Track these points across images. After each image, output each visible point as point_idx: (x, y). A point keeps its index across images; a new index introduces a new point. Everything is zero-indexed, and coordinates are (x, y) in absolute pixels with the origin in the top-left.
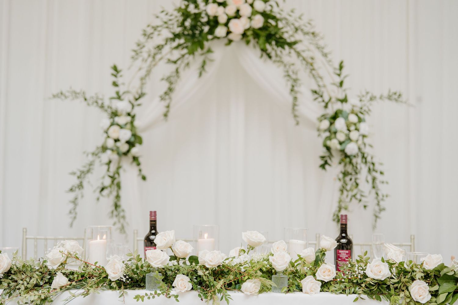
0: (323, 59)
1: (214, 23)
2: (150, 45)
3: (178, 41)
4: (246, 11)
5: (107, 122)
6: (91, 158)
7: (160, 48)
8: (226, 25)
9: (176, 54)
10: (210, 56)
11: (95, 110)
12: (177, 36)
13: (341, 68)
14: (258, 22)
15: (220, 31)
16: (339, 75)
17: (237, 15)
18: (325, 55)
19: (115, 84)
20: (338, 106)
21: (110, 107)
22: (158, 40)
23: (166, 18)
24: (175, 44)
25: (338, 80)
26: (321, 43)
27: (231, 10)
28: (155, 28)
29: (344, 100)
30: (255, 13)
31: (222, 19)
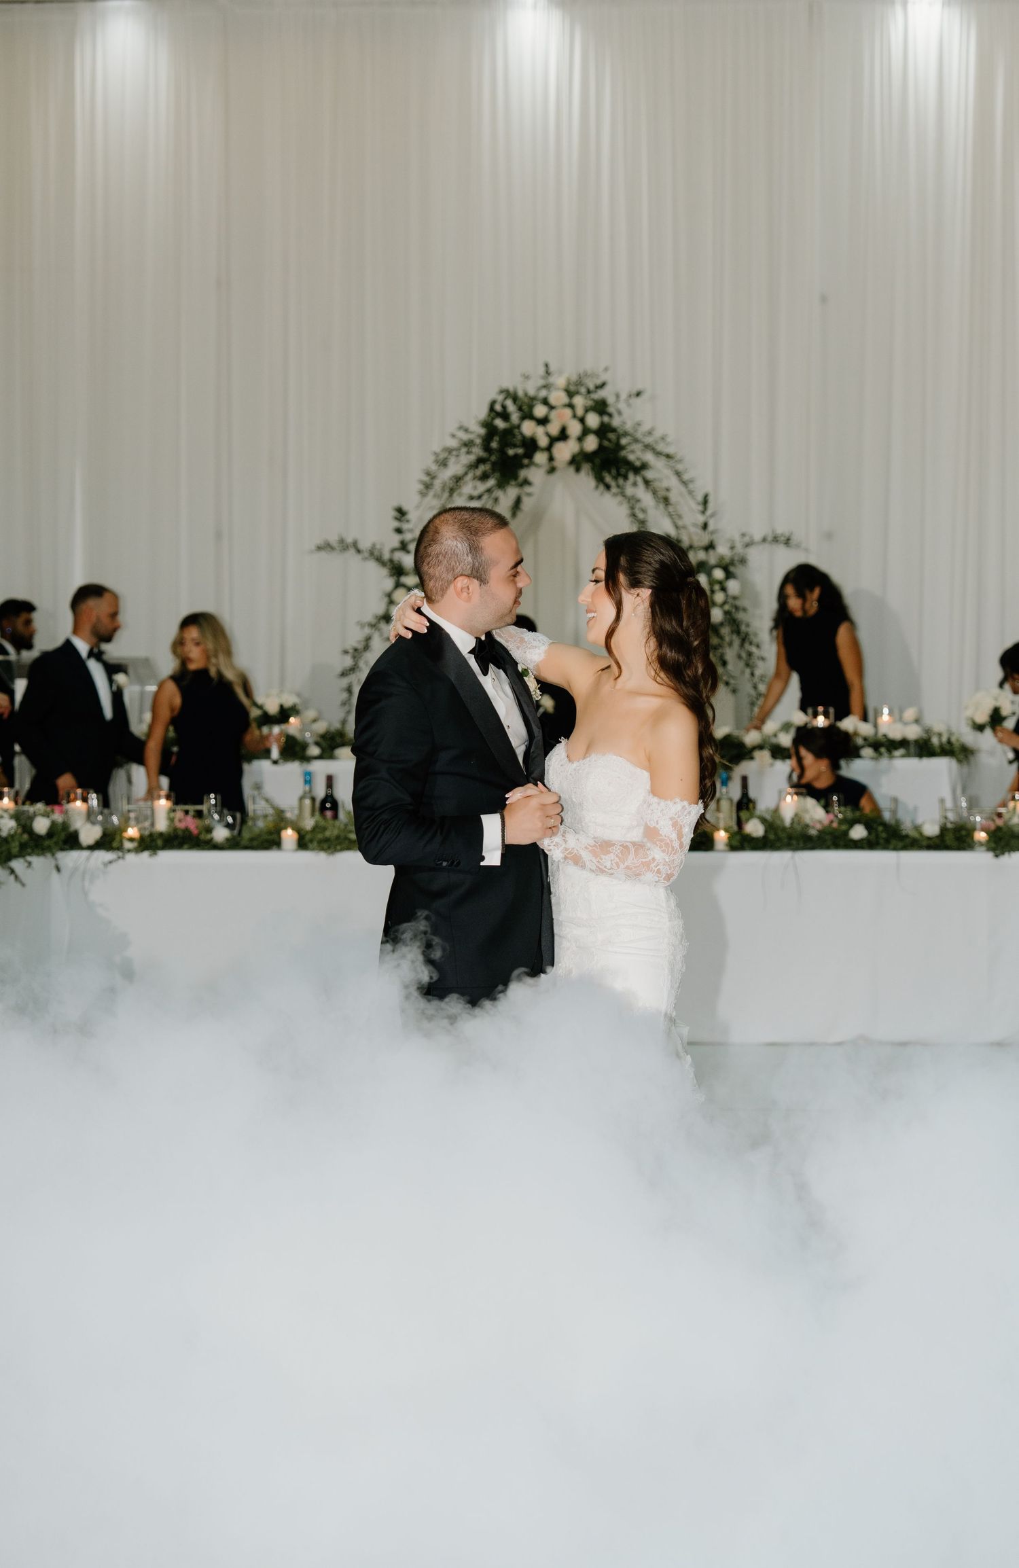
0: (683, 489)
1: (531, 446)
2: (447, 474)
3: (482, 468)
4: (575, 429)
5: (389, 583)
6: (367, 631)
7: (458, 479)
8: (549, 449)
9: (482, 487)
10: (527, 489)
11: (372, 565)
12: (480, 461)
13: (705, 502)
14: (591, 443)
15: (540, 458)
16: (703, 512)
17: (563, 436)
18: (685, 483)
19: (399, 531)
20: (701, 555)
21: (391, 561)
22: (455, 467)
23: (465, 437)
24: (479, 472)
25: (701, 519)
26: (680, 467)
27: (554, 429)
28: (449, 451)
29: (710, 547)
30: (586, 431)
31: (543, 441)
